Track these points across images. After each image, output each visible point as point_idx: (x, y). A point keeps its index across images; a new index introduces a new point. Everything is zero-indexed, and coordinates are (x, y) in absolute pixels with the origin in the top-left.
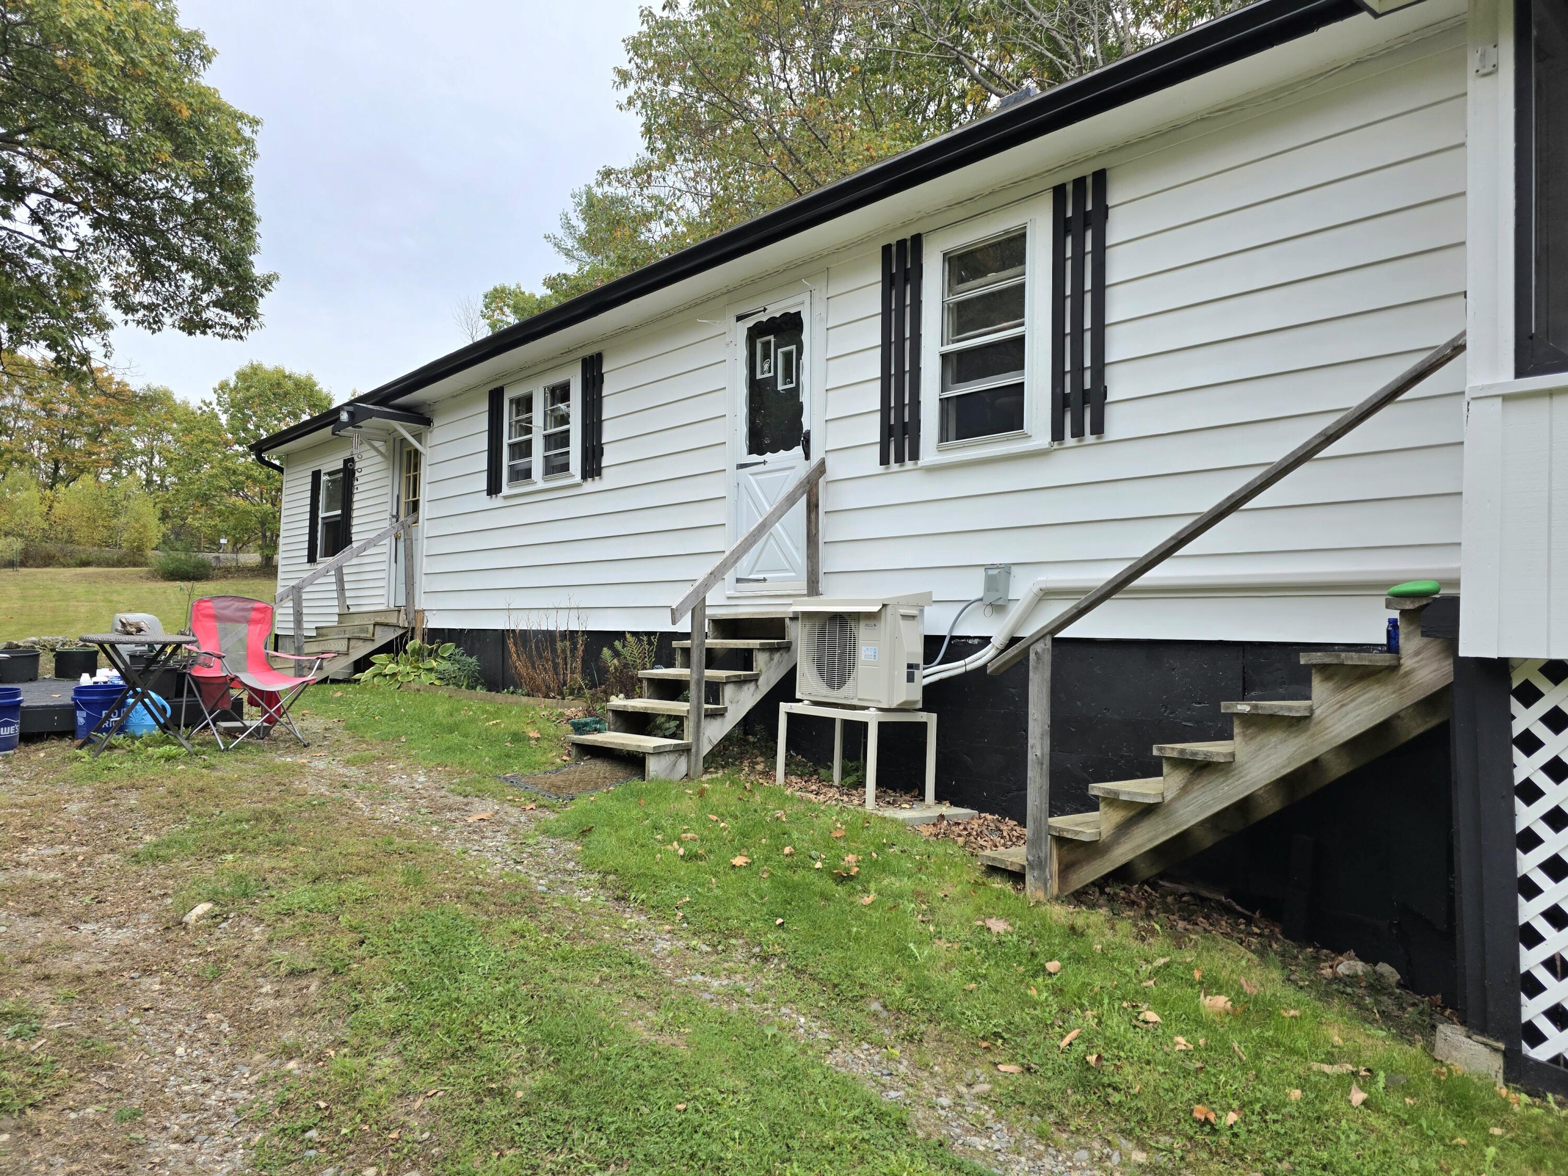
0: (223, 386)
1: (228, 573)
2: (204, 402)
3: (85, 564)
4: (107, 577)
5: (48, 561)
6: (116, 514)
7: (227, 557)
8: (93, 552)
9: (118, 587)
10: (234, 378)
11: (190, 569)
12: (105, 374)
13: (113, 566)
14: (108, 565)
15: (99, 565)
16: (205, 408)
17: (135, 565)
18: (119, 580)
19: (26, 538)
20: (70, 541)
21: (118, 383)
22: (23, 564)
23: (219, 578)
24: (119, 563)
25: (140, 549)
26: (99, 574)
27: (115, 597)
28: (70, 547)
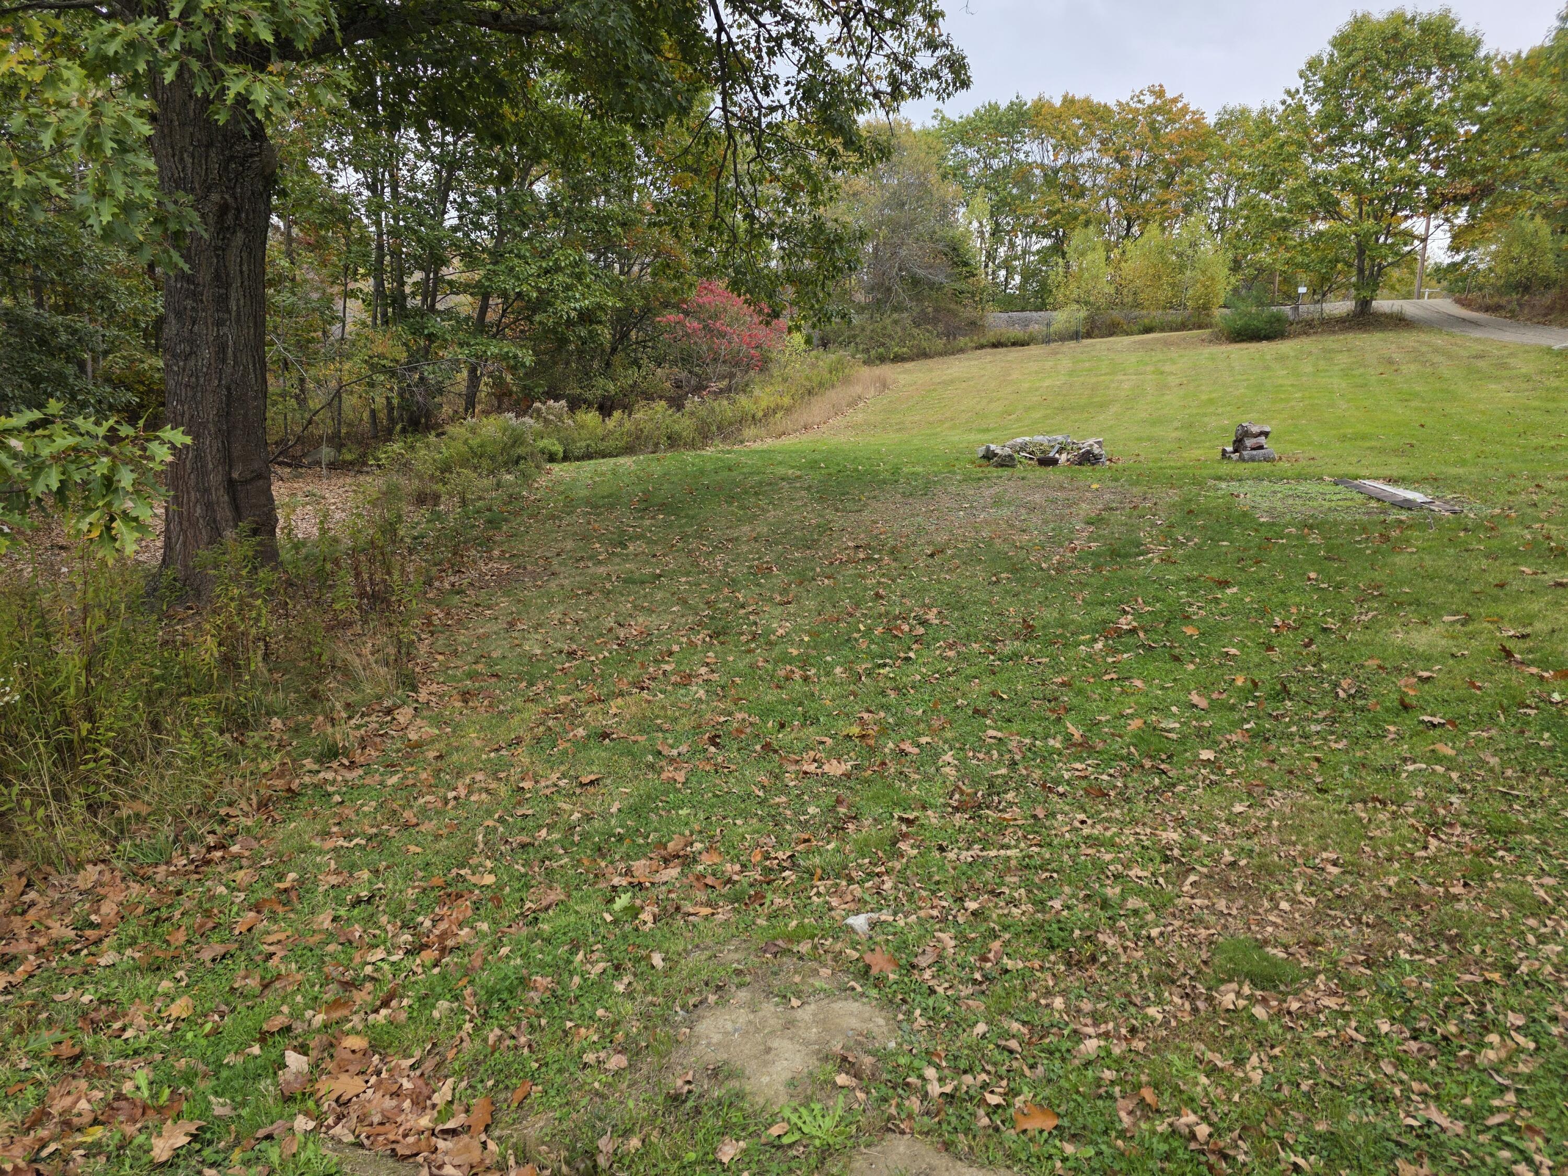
0: (1313, 65)
1: (1309, 327)
2: (1288, 92)
3: (1148, 330)
4: (1166, 343)
5: (1112, 330)
6: (1182, 268)
7: (1307, 309)
8: (1157, 315)
9: (1174, 353)
10: (1329, 48)
11: (1261, 325)
12: (1180, 105)
13: (1177, 330)
14: (1172, 329)
15: (1162, 330)
16: (1289, 101)
17: (1200, 327)
18: (1178, 345)
19: (1092, 305)
20: (1138, 305)
21: (1194, 113)
22: (1089, 335)
23: (1297, 335)
24: (1183, 327)
25: (1206, 307)
26: (1158, 340)
27: (1167, 368)
28: (1136, 313)
